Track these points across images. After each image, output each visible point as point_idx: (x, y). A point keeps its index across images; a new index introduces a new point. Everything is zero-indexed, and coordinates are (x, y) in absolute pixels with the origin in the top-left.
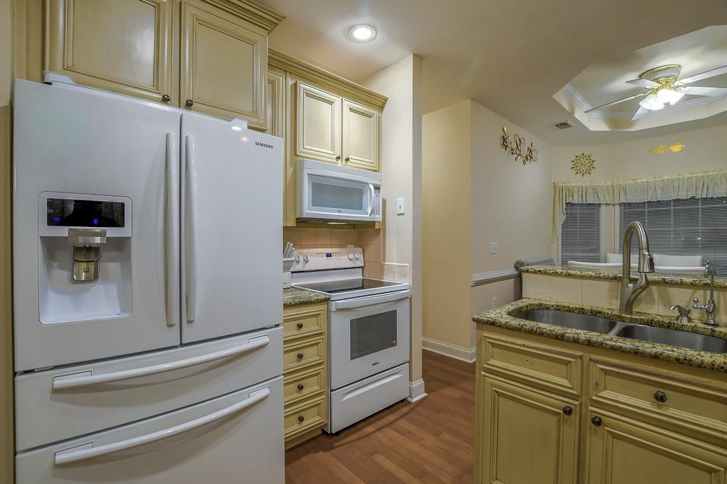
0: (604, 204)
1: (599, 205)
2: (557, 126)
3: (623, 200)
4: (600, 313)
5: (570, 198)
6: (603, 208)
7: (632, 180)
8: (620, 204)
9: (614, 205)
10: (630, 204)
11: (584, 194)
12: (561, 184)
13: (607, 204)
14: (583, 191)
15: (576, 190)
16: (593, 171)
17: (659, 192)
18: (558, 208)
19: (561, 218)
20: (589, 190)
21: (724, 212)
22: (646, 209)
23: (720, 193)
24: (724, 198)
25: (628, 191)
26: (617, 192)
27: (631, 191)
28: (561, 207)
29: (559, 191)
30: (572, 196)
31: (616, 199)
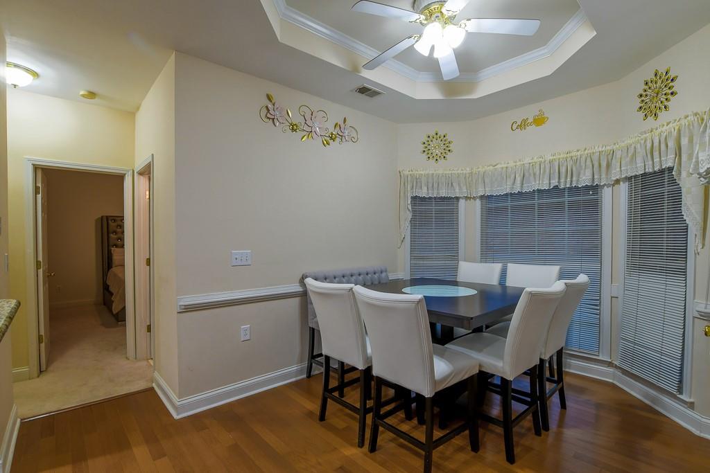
0: (462, 198)
1: (457, 199)
3: (482, 192)
5: (418, 190)
6: (462, 203)
7: (492, 165)
8: (481, 198)
9: (474, 199)
11: (435, 184)
13: (467, 198)
14: (434, 181)
16: (449, 155)
18: (403, 203)
19: (406, 216)
20: (442, 179)
21: (593, 207)
22: (509, 204)
23: (585, 180)
24: (593, 188)
25: (487, 180)
26: (474, 181)
27: (491, 181)
28: (406, 202)
29: (404, 182)
30: (421, 187)
31: (474, 191)
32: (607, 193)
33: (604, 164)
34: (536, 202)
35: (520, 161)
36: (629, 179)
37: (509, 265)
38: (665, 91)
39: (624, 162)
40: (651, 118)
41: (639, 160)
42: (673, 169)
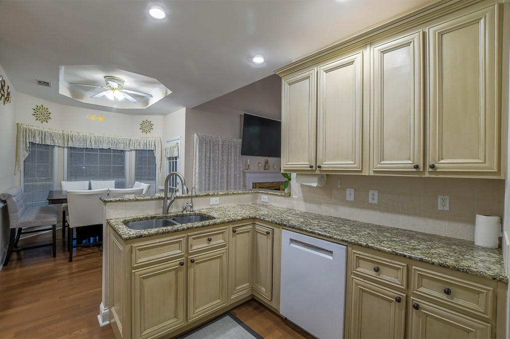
0: (57, 146)
1: (54, 146)
2: (39, 82)
3: (71, 145)
4: (155, 217)
5: (32, 139)
6: (56, 149)
7: (77, 132)
8: (68, 148)
9: (64, 148)
10: (75, 148)
11: (43, 137)
12: (25, 126)
13: (59, 146)
14: (43, 135)
15: (37, 133)
16: (49, 121)
17: (93, 143)
18: (22, 146)
19: (24, 154)
20: (47, 134)
21: (122, 158)
22: (84, 152)
23: (121, 147)
24: (123, 151)
25: (74, 139)
26: (66, 139)
27: (76, 139)
28: (25, 145)
29: (23, 132)
30: (34, 137)
31: (66, 144)
32: (127, 154)
33: (128, 143)
34: (99, 153)
35: (93, 134)
36: (136, 150)
37: (91, 181)
38: (150, 127)
39: (135, 145)
40: (144, 133)
41: (141, 145)
42: (153, 150)
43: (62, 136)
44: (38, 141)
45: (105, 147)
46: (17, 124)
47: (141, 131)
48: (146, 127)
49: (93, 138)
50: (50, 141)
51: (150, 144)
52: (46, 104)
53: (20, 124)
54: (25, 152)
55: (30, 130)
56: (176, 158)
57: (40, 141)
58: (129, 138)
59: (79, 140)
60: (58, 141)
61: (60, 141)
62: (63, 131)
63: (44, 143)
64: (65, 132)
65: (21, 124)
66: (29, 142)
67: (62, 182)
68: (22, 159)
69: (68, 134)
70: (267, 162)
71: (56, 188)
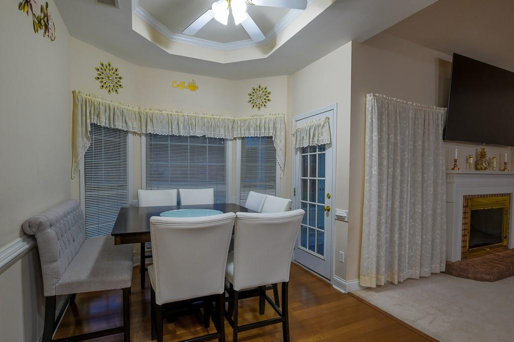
0: (131, 132)
1: (127, 132)
3: (150, 131)
5: (96, 118)
6: (130, 136)
7: (159, 110)
8: (146, 135)
9: (140, 135)
10: (156, 136)
11: (112, 116)
12: (84, 97)
13: (134, 133)
14: (112, 112)
15: (102, 108)
17: (181, 127)
18: (80, 129)
19: (84, 144)
20: (117, 111)
21: (222, 151)
22: (169, 143)
23: (221, 134)
24: (222, 140)
25: (155, 121)
26: (143, 121)
27: (157, 122)
28: (84, 129)
29: (82, 105)
30: (98, 116)
31: (144, 128)
32: (229, 145)
33: (230, 127)
34: (189, 144)
35: (181, 112)
36: (243, 138)
37: (181, 190)
38: (265, 97)
39: (242, 128)
40: (256, 109)
41: (251, 129)
42: (272, 137)
43: (138, 116)
44: (103, 122)
45: (199, 133)
46: (73, 92)
47: (250, 105)
48: (260, 98)
49: (181, 119)
50: (121, 123)
51: (267, 126)
52: (116, 62)
53: (77, 91)
54: (85, 140)
55: (92, 103)
56: (322, 148)
57: (107, 121)
58: (233, 118)
59: (161, 122)
60: (133, 125)
61: (135, 123)
62: (139, 108)
63: (112, 127)
64: (142, 110)
65: (79, 92)
66: (91, 124)
67: (139, 191)
68: (81, 153)
69: (147, 113)
70: (483, 155)
71: (131, 201)
